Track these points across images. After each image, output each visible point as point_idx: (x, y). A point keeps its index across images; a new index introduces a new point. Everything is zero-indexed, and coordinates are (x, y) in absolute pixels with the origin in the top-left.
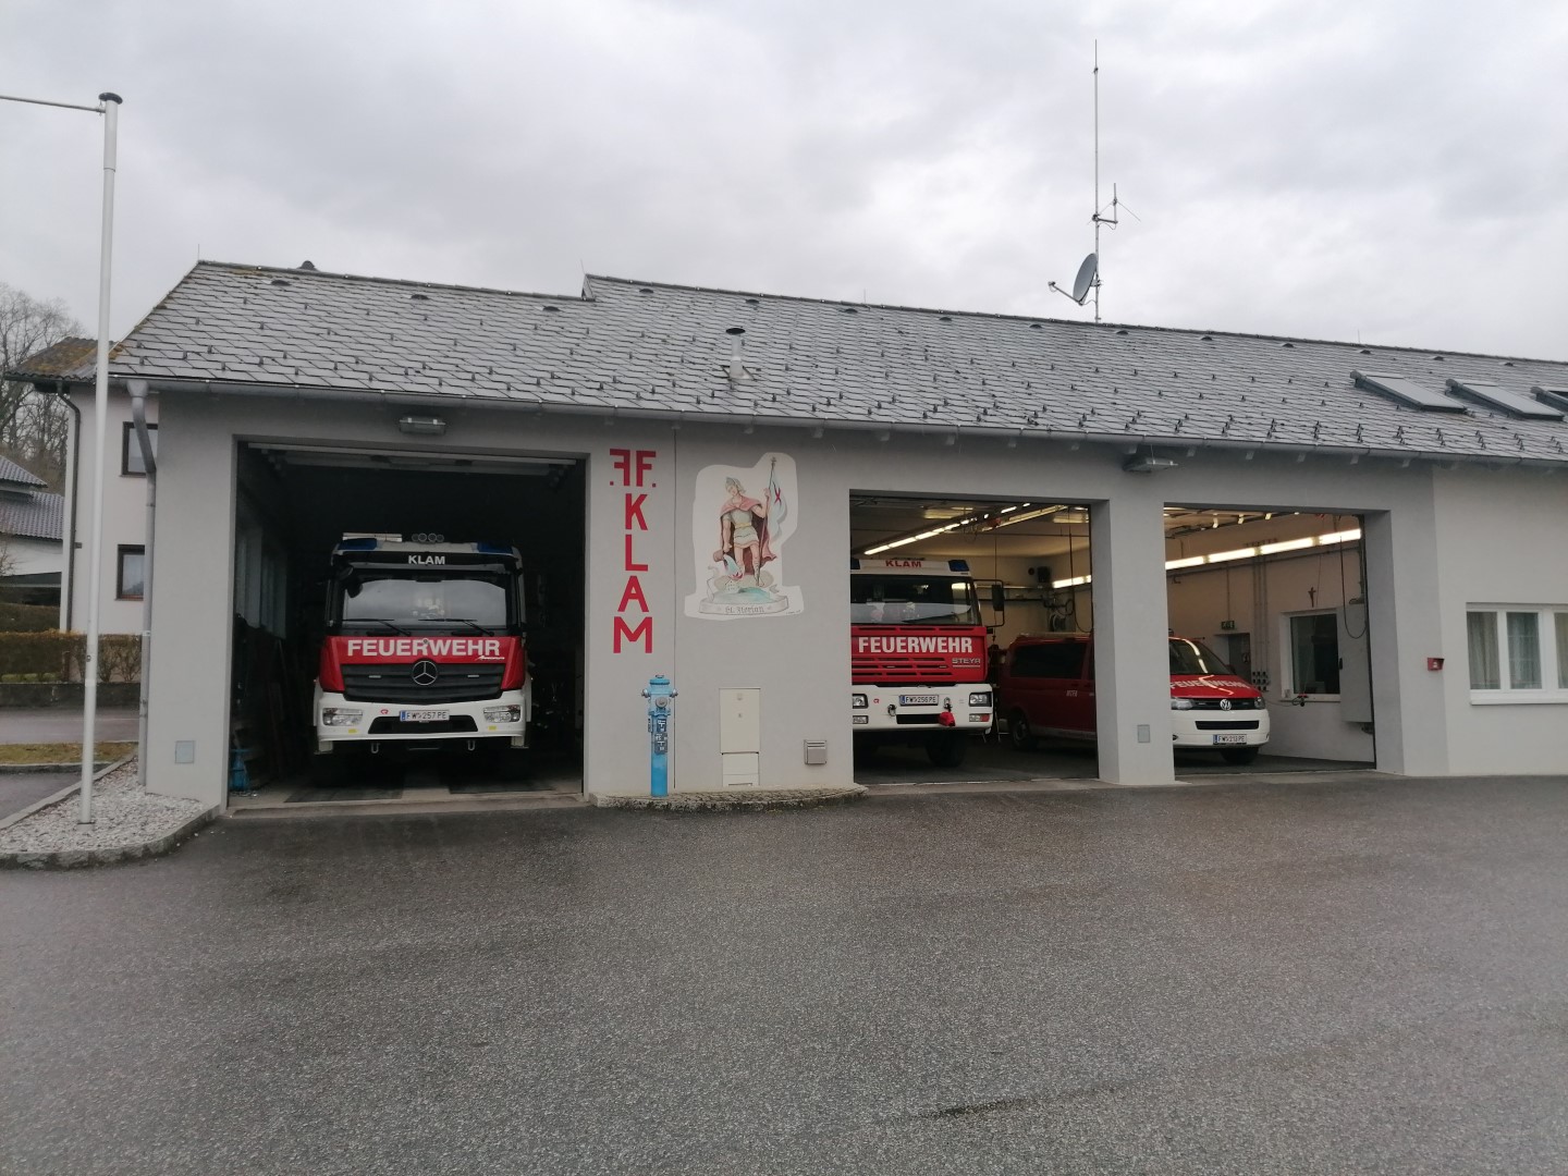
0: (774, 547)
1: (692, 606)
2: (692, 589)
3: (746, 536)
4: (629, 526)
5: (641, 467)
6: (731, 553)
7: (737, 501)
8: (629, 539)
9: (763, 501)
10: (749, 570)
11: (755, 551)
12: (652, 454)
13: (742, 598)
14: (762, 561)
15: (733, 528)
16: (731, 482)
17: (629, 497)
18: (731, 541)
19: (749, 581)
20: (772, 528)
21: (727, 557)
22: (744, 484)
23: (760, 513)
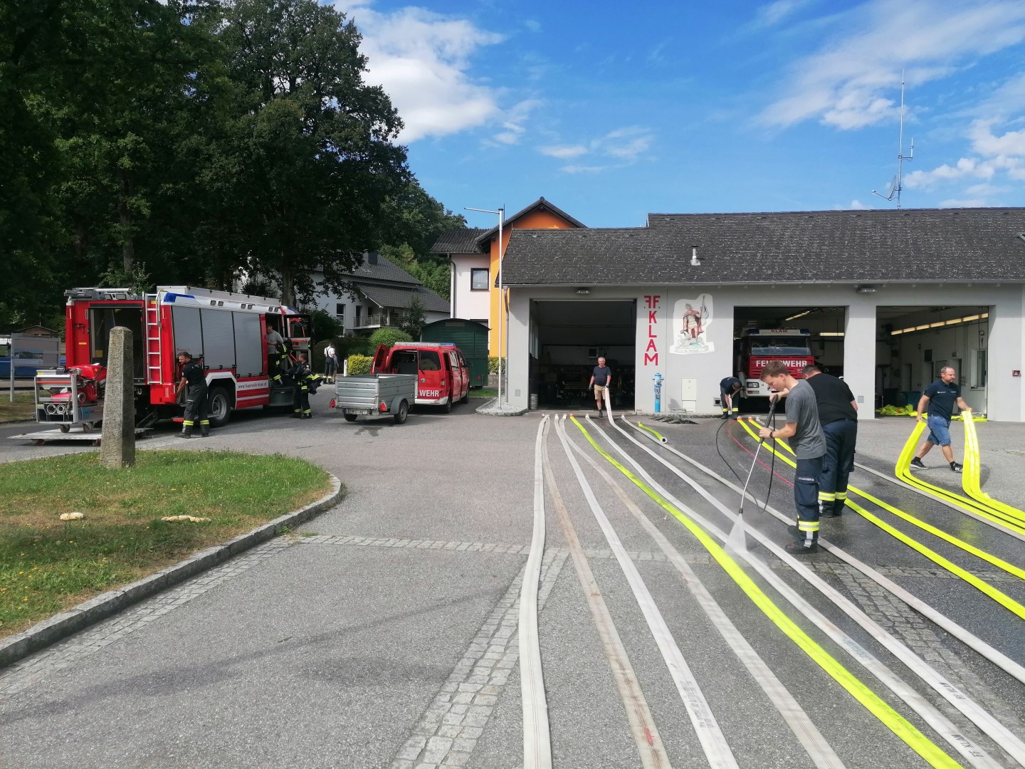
0: (703, 328)
1: (672, 350)
2: (672, 343)
3: (693, 324)
4: (650, 322)
5: (655, 301)
6: (687, 331)
7: (690, 312)
8: (650, 326)
9: (700, 311)
10: (694, 337)
11: (696, 330)
12: (659, 297)
13: (690, 347)
14: (699, 333)
15: (688, 322)
16: (687, 305)
17: (650, 312)
18: (687, 326)
19: (693, 340)
20: (703, 321)
21: (685, 332)
22: (693, 305)
23: (698, 316)
